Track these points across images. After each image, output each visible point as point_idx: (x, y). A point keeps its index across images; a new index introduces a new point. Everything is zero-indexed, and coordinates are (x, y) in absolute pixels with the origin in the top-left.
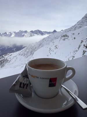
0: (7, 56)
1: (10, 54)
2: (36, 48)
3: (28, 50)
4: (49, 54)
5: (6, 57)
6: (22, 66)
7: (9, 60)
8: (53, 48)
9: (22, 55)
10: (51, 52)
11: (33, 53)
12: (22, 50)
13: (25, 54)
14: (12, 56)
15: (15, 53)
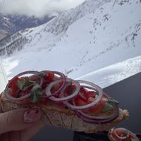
0: (26, 33)
1: (30, 29)
2: (71, 19)
3: (58, 23)
4: (94, 30)
5: (24, 34)
6: (50, 48)
7: (30, 38)
8: (100, 18)
9: (48, 31)
10: (97, 27)
11: (67, 28)
12: (48, 23)
13: (53, 30)
14: (34, 32)
15: (37, 28)
